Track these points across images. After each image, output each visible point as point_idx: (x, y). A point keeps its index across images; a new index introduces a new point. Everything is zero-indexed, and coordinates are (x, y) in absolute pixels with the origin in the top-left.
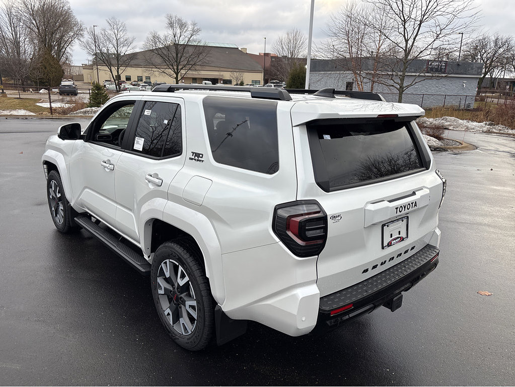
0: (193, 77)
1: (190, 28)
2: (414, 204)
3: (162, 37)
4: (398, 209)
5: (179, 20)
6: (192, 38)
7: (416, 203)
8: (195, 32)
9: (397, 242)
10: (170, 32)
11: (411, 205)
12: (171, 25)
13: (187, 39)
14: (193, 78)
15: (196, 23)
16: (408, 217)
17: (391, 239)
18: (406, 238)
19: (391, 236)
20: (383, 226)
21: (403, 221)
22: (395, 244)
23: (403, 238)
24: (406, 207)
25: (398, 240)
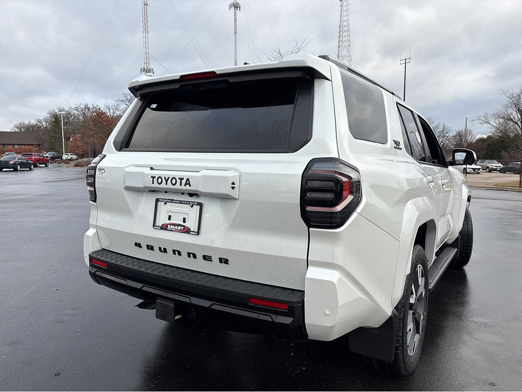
9: (177, 231)
11: (179, 181)
16: (201, 205)
17: (169, 222)
18: (195, 232)
19: (170, 218)
20: (157, 200)
21: (192, 207)
22: (172, 231)
23: (190, 230)
24: (169, 181)
25: (179, 228)
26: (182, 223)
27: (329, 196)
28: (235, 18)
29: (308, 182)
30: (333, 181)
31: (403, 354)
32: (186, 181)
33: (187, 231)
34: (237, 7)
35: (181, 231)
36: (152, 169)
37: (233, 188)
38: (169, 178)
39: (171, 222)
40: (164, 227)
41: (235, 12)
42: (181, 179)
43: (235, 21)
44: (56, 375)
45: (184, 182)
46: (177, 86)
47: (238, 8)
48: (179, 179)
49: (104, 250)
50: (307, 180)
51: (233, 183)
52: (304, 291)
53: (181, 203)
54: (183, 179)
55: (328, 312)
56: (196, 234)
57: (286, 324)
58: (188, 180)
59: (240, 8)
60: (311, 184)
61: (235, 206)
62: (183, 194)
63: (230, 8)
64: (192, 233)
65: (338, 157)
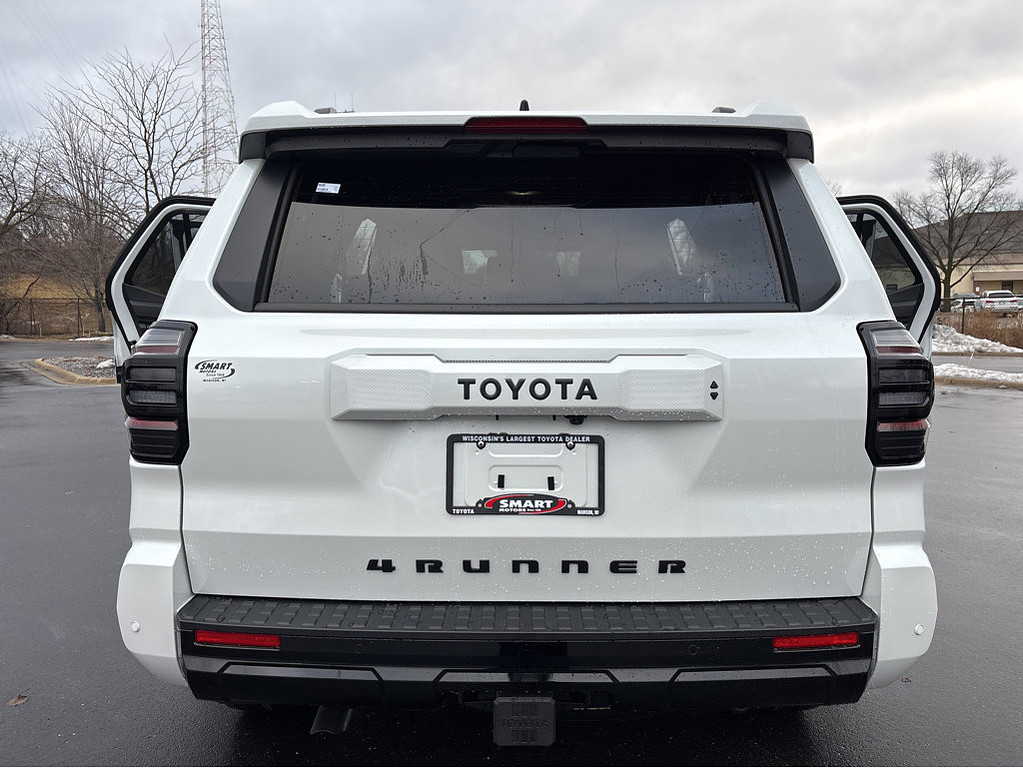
0: (1004, 279)
1: (988, 172)
2: (573, 387)
3: (917, 198)
4: (475, 386)
5: (961, 159)
6: (990, 194)
8: (998, 178)
9: (533, 512)
10: (938, 187)
11: (556, 388)
12: (941, 173)
13: (978, 197)
14: (1003, 282)
15: (1005, 160)
16: (598, 441)
17: (498, 492)
18: (593, 509)
19: (501, 483)
20: (453, 440)
21: (571, 448)
22: (517, 513)
23: (573, 504)
24: (525, 388)
25: (539, 504)
26: (545, 491)
29: (881, 372)
32: (582, 388)
33: (563, 508)
35: (545, 511)
37: (714, 396)
38: (521, 382)
39: (507, 490)
40: (489, 507)
42: (564, 383)
45: (573, 390)
46: (440, 143)
48: (558, 382)
50: (880, 369)
51: (714, 385)
53: (536, 441)
54: (571, 382)
56: (597, 512)
58: (586, 383)
62: (554, 418)
64: (584, 512)
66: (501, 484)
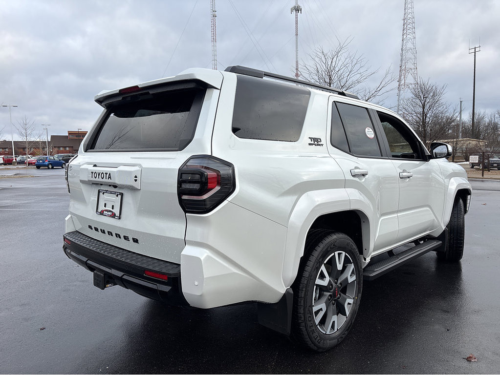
2: (108, 175)
4: (93, 174)
7: (110, 174)
9: (108, 216)
11: (105, 175)
16: (122, 195)
17: (104, 208)
20: (99, 192)
21: (117, 196)
22: (106, 216)
24: (100, 175)
25: (110, 213)
26: (111, 210)
27: (196, 186)
28: (297, 21)
29: (183, 175)
30: (199, 174)
31: (306, 330)
33: (114, 216)
34: (298, 10)
35: (110, 216)
36: (95, 166)
37: (136, 180)
38: (100, 173)
39: (106, 208)
40: (102, 213)
41: (297, 15)
42: (106, 174)
43: (297, 23)
44: (41, 329)
47: (300, 11)
49: (77, 232)
50: (182, 173)
51: (136, 177)
52: (180, 265)
53: (111, 193)
55: (196, 283)
56: (119, 218)
57: (165, 292)
59: (301, 10)
60: (184, 177)
61: (139, 195)
62: (110, 186)
63: (292, 11)
64: (117, 217)
65: (210, 154)
66: (105, 206)
